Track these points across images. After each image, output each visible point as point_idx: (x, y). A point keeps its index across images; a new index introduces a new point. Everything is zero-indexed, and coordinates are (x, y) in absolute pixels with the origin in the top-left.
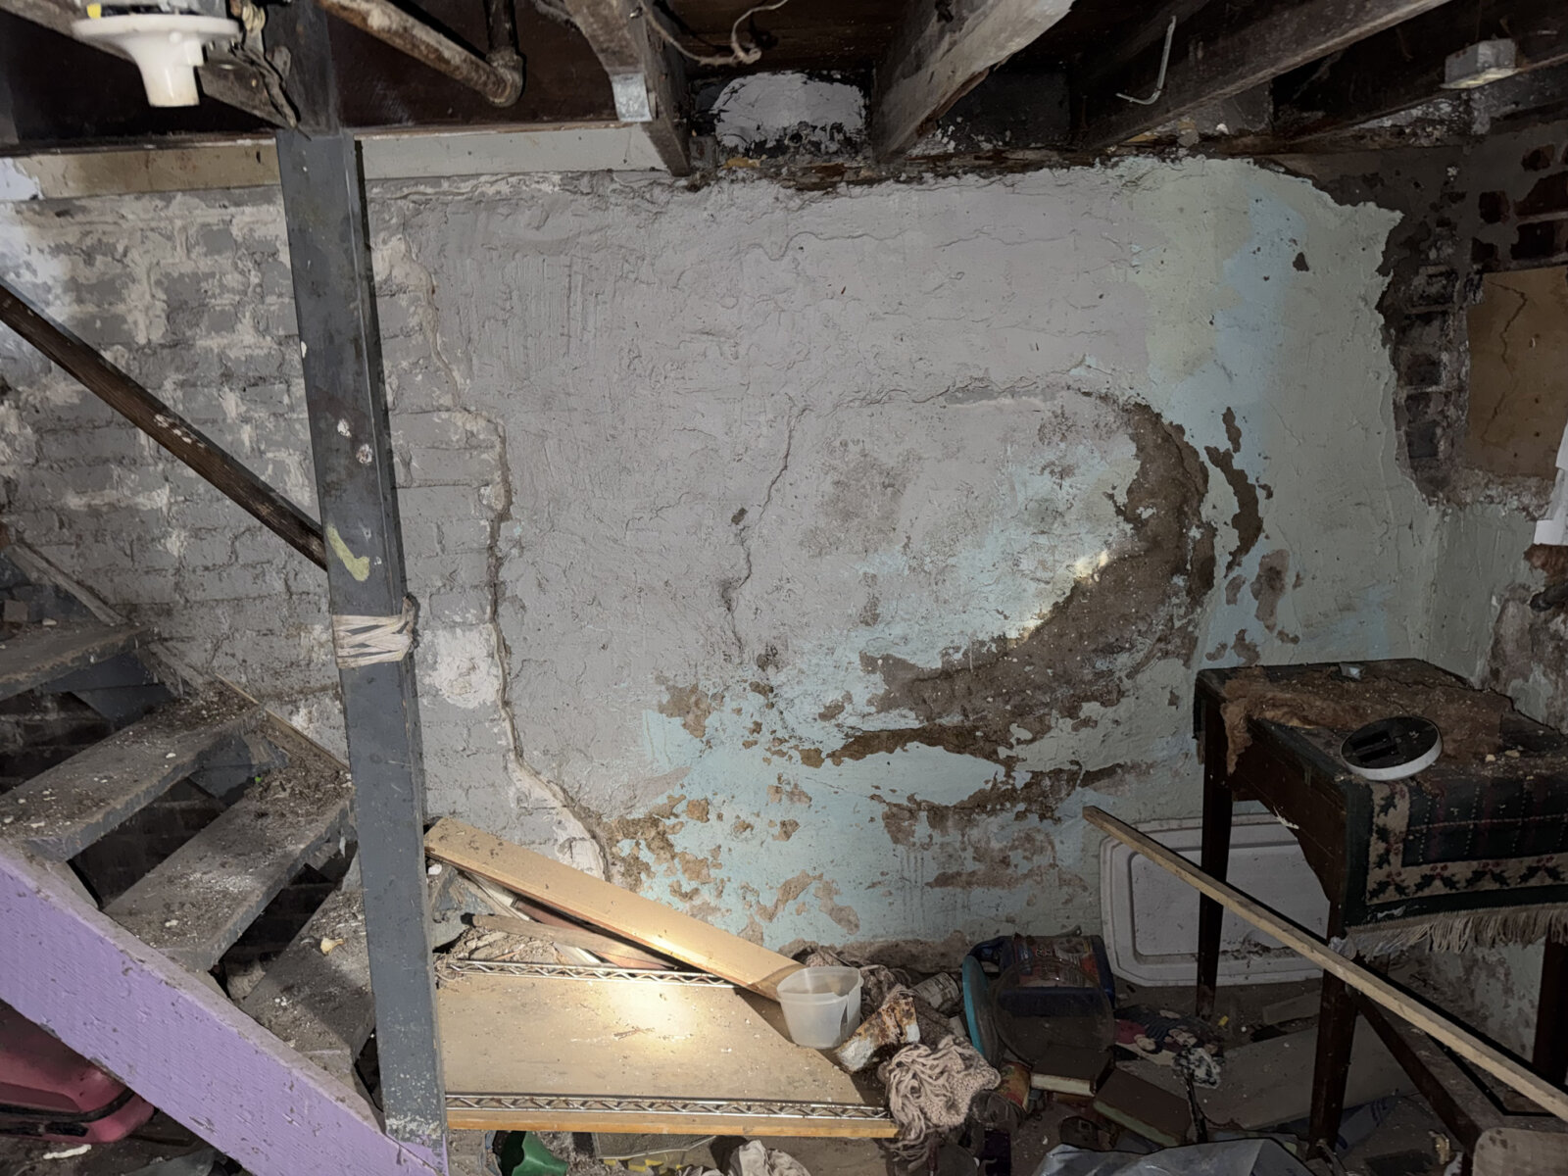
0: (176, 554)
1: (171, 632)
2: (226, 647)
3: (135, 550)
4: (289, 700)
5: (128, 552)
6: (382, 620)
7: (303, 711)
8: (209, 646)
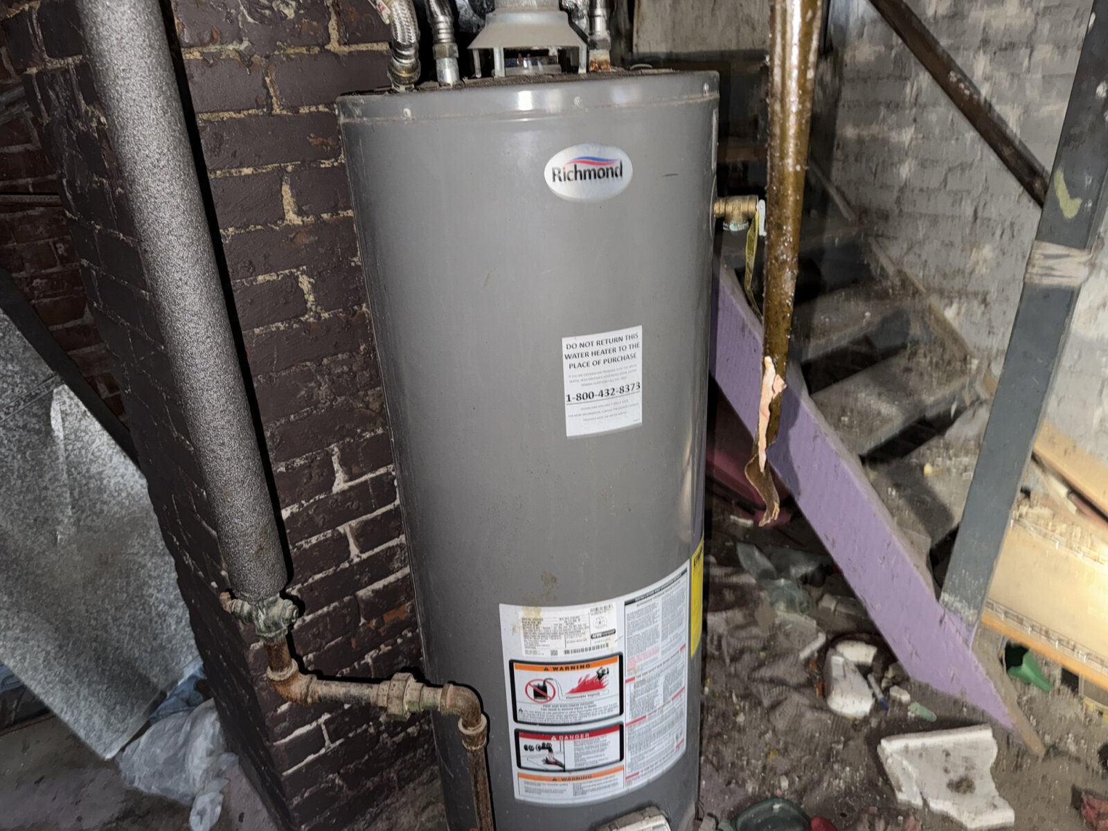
0: (904, 177)
1: (883, 231)
2: (917, 250)
3: (878, 171)
4: (948, 296)
5: (874, 170)
6: (1074, 252)
7: (955, 306)
8: (905, 246)
